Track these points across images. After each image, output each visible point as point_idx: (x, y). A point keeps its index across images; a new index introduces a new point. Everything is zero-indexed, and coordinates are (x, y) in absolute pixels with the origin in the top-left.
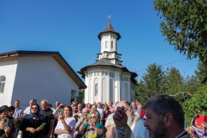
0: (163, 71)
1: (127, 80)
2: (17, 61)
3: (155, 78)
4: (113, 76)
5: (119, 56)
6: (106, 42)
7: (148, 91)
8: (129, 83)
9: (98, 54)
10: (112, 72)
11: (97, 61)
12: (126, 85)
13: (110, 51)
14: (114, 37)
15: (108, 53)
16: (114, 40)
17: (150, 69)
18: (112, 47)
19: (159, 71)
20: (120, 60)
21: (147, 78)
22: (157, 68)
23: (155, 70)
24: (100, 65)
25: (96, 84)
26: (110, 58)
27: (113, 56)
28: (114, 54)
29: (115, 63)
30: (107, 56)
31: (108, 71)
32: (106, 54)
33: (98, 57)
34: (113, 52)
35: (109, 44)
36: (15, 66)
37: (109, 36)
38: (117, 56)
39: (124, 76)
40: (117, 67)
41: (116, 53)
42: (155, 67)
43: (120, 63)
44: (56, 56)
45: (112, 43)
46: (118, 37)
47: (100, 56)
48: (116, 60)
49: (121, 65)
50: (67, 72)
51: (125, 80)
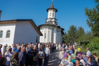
0: (77, 29)
1: (60, 32)
2: (15, 24)
3: (73, 32)
4: (53, 30)
5: (56, 20)
6: (51, 13)
7: (69, 37)
8: (60, 33)
9: (46, 19)
10: (53, 28)
11: (46, 22)
12: (59, 34)
13: (52, 18)
14: (54, 11)
15: (51, 19)
16: (54, 13)
17: (71, 28)
18: (53, 16)
19: (75, 29)
20: (57, 22)
21: (69, 32)
22: (74, 27)
23: (73, 28)
24: (48, 25)
25: (46, 33)
26: (52, 21)
27: (53, 20)
28: (54, 19)
29: (54, 24)
30: (51, 20)
31: (51, 27)
32: (50, 19)
33: (46, 20)
34: (53, 18)
35: (52, 14)
36: (15, 26)
37: (52, 11)
38: (55, 20)
39: (58, 30)
40: (55, 26)
41: (55, 19)
42: (73, 27)
43: (57, 24)
44: (31, 21)
45: (53, 14)
46: (56, 11)
47: (47, 20)
48: (55, 22)
49: (57, 25)
50: (35, 28)
51: (59, 32)
